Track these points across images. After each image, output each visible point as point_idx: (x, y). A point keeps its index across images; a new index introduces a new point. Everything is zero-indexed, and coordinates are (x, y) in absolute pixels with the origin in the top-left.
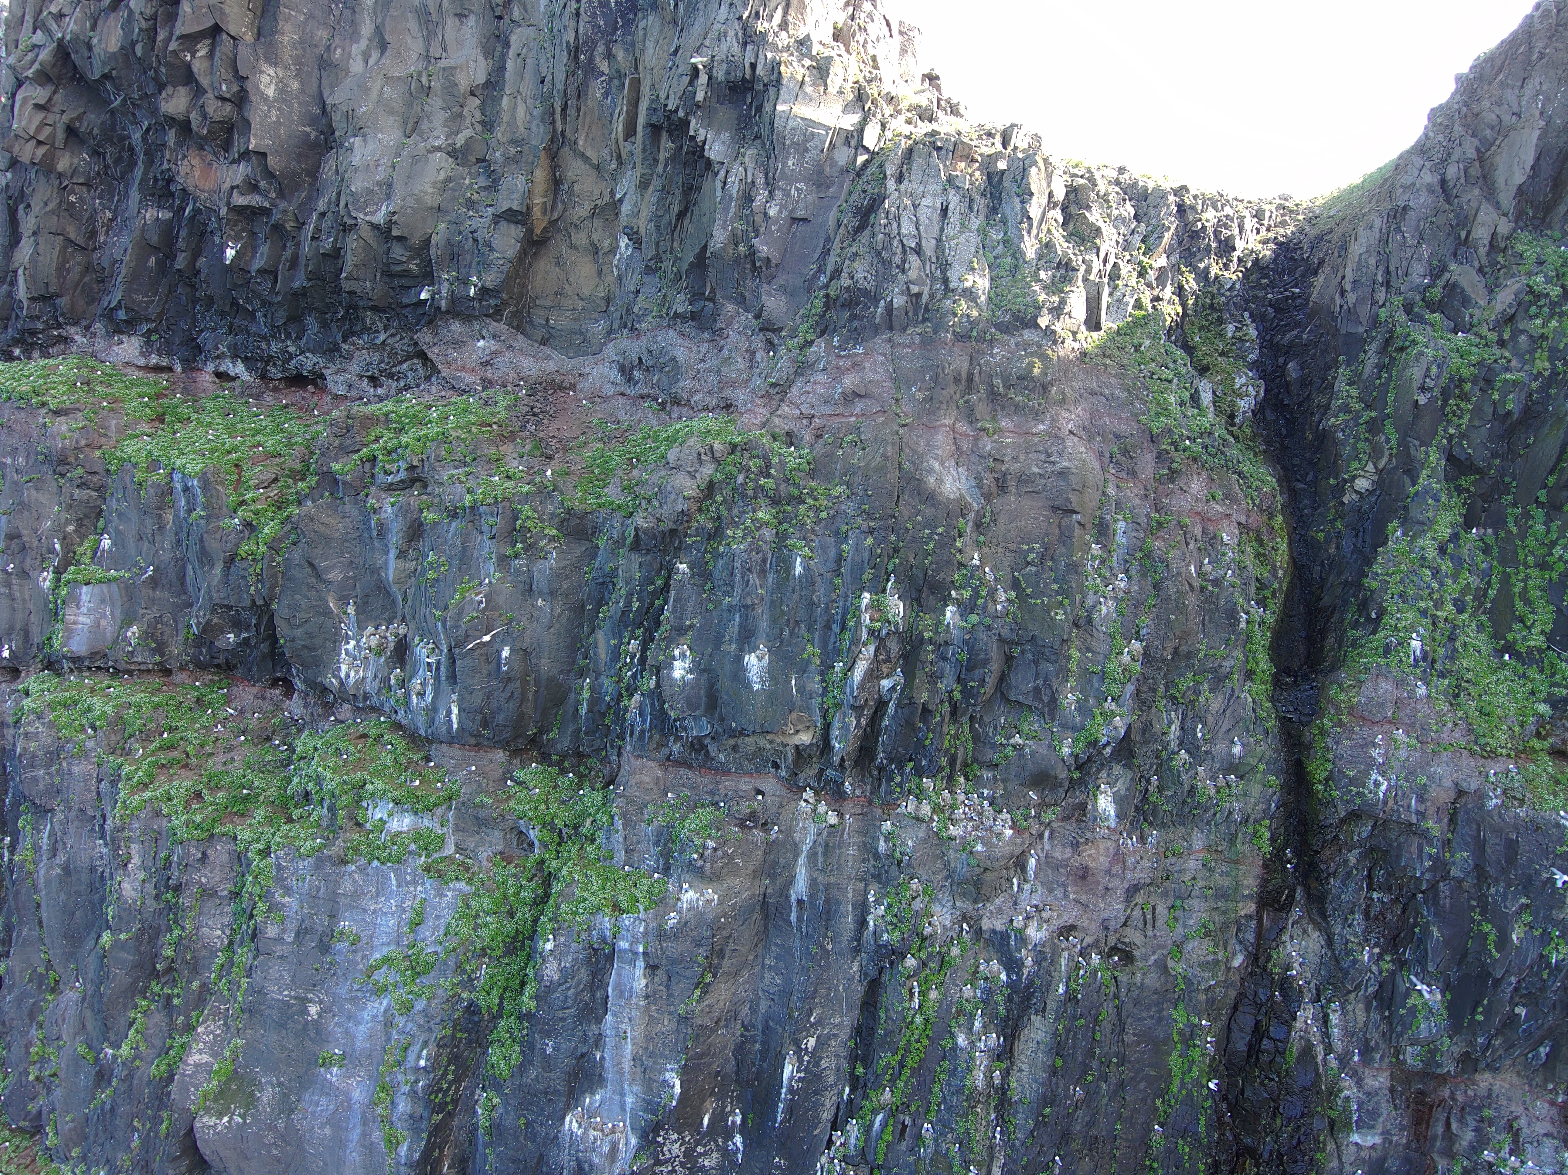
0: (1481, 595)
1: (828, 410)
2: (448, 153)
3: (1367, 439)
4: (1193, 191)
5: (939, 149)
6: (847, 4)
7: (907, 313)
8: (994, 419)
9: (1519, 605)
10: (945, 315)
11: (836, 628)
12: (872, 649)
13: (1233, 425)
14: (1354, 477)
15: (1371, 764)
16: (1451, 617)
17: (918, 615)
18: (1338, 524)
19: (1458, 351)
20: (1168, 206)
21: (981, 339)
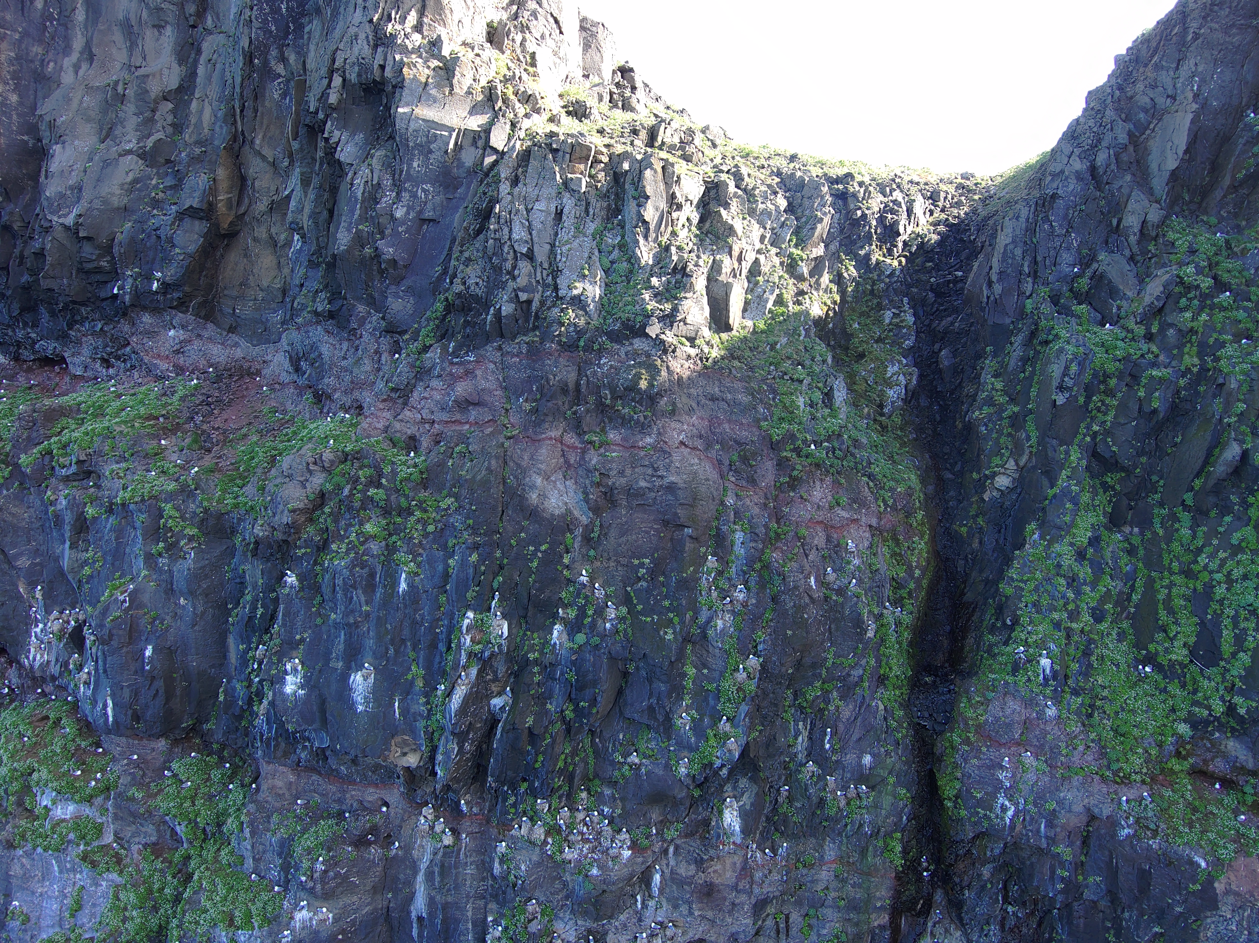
0: (1123, 600)
1: (445, 417)
2: (138, 156)
3: (1009, 435)
4: (858, 178)
5: (555, 151)
6: (511, 3)
7: (517, 321)
8: (603, 430)
9: (1162, 614)
10: (550, 325)
11: (442, 647)
12: (474, 672)
13: (882, 415)
14: (994, 474)
15: (998, 786)
16: (1087, 629)
17: (525, 634)
18: (980, 520)
19: (1103, 345)
20: (822, 197)
21: (588, 349)
